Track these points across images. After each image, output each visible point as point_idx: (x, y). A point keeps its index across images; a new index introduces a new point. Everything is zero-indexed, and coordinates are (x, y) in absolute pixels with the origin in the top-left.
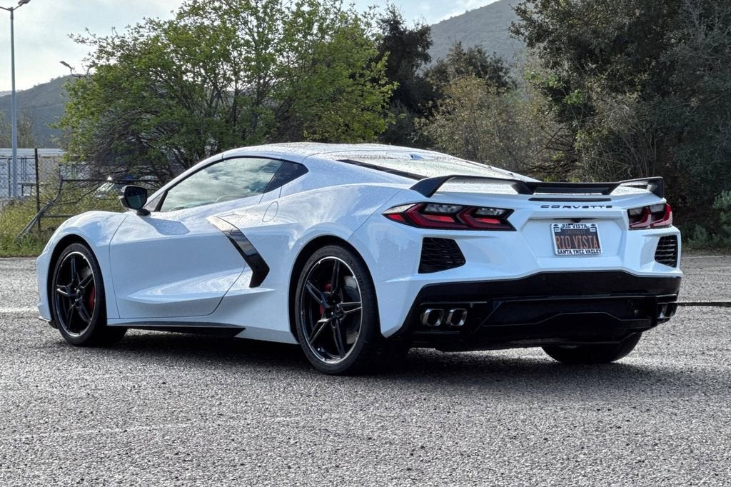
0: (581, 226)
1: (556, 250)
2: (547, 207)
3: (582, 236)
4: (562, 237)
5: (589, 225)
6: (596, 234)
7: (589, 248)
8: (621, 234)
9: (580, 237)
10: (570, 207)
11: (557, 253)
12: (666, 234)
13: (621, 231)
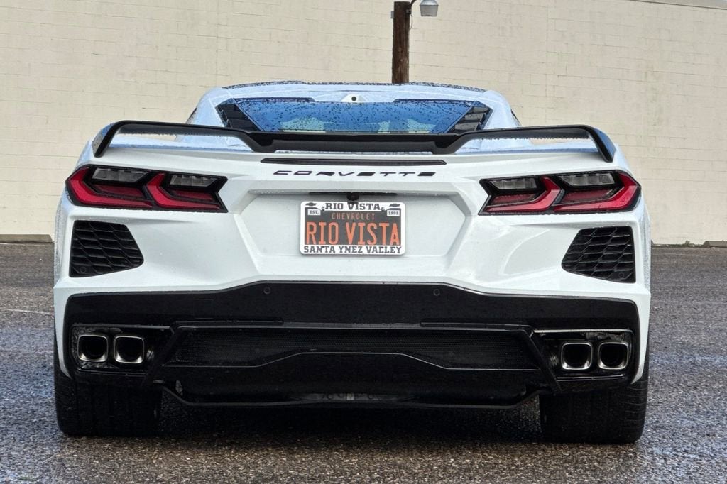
0: (366, 206)
1: (302, 244)
2: (285, 173)
3: (367, 222)
4: (322, 224)
5: (385, 205)
6: (398, 220)
7: (379, 242)
8: (462, 222)
9: (361, 225)
10: (330, 174)
11: (302, 250)
12: (600, 223)
13: (464, 217)
